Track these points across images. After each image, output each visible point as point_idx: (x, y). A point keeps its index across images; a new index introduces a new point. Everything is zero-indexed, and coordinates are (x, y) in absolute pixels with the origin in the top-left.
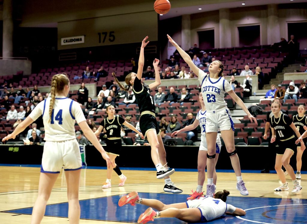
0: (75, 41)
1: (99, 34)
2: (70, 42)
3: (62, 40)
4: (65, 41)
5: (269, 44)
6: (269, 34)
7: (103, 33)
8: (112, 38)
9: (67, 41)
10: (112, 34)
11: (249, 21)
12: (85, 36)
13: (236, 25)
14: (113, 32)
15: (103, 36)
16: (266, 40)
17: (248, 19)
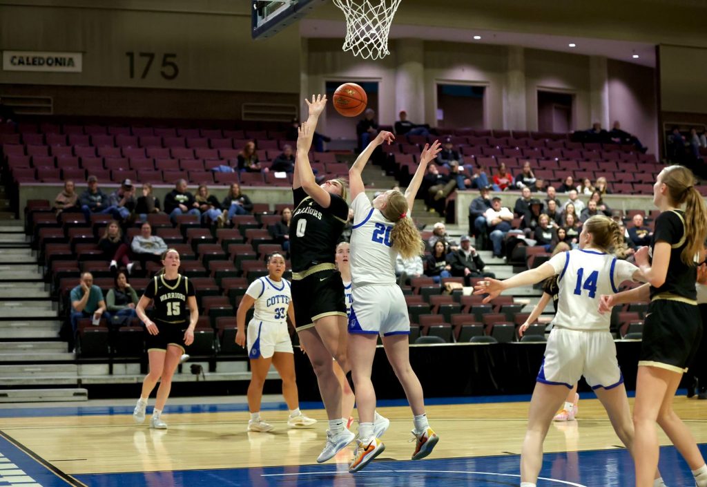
0: (50, 65)
1: (131, 55)
2: (34, 63)
3: (7, 56)
4: (16, 61)
5: (505, 128)
6: (505, 109)
7: (143, 55)
8: (169, 71)
9: (21, 62)
10: (168, 59)
11: (466, 75)
12: (84, 53)
13: (437, 80)
14: (174, 56)
15: (140, 63)
16: (499, 116)
17: (463, 70)
